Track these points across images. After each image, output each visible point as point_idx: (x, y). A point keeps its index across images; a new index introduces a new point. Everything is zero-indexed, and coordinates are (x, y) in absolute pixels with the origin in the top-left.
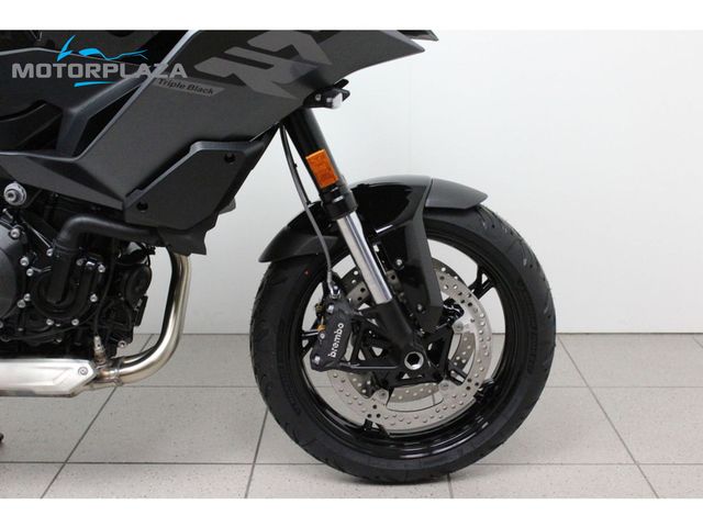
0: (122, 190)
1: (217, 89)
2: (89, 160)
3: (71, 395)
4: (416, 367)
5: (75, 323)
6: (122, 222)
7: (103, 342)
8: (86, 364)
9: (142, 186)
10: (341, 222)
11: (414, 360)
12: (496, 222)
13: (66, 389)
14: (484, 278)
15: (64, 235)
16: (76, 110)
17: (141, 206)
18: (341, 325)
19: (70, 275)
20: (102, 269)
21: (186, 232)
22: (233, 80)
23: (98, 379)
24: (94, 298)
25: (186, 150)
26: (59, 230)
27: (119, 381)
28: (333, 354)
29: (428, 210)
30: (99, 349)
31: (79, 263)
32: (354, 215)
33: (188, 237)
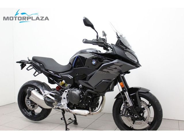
0: (93, 86)
1: (106, 73)
2: (89, 82)
3: (86, 116)
4: (136, 117)
5: (87, 105)
6: (93, 91)
7: (91, 108)
8: (88, 111)
9: (96, 86)
10: (125, 93)
11: (136, 116)
12: (151, 94)
13: (85, 115)
14: (150, 104)
15: (86, 92)
16: (88, 75)
17: (95, 88)
18: (125, 109)
19: (87, 98)
20: (91, 97)
21: (101, 93)
22: (108, 72)
23: (89, 114)
24: (89, 101)
25: (102, 81)
26: (86, 91)
27: (92, 114)
28: (123, 114)
29: (139, 92)
30: (90, 109)
31: (88, 96)
32: (127, 92)
33: (102, 93)
